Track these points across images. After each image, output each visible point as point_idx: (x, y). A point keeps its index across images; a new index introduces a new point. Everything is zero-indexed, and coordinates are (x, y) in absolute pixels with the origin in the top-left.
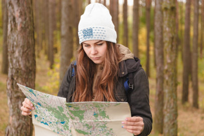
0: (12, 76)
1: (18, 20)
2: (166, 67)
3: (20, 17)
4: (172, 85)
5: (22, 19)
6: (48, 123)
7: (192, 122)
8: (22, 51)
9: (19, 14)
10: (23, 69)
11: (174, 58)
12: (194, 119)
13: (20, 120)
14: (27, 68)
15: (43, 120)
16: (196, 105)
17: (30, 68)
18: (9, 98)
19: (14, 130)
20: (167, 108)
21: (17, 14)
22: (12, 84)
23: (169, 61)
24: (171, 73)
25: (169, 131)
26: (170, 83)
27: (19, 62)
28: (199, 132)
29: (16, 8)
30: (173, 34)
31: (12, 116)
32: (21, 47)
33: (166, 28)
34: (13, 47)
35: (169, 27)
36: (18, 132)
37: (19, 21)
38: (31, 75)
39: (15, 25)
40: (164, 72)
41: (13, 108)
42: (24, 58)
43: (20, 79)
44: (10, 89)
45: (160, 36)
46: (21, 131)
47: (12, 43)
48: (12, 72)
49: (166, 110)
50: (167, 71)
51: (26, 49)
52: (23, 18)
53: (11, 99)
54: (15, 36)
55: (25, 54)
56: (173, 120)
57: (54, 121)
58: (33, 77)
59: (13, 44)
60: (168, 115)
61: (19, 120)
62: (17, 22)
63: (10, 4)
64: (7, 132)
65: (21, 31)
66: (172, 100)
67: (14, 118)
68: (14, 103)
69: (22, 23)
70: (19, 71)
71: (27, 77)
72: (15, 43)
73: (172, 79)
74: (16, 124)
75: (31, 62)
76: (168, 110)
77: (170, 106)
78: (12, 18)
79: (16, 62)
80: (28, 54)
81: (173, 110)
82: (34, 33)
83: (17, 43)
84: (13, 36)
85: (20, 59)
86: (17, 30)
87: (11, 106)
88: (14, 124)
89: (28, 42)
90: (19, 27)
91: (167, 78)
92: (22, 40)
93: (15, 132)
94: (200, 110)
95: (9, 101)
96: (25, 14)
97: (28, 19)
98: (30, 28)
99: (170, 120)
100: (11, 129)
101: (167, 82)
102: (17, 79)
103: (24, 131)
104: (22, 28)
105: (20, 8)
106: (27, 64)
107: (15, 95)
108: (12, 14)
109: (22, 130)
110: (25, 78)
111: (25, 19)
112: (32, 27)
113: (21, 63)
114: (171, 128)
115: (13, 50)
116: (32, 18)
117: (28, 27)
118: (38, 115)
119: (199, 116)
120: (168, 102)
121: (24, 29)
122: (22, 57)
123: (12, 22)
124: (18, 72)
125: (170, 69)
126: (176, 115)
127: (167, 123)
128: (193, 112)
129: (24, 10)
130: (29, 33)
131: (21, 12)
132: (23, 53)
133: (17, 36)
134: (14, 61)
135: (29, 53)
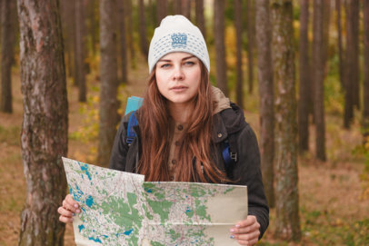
0: (30, 126)
1: (36, 34)
2: (278, 102)
3: (40, 29)
4: (289, 130)
5: (43, 32)
6: (100, 238)
7: (318, 185)
8: (45, 85)
9: (38, 25)
10: (48, 115)
11: (290, 86)
12: (320, 179)
13: (46, 199)
14: (54, 113)
15: (92, 233)
16: (321, 155)
17: (60, 114)
18: (25, 163)
19: (35, 216)
20: (280, 167)
21: (34, 24)
22: (31, 141)
23: (283, 91)
24: (286, 111)
25: (285, 205)
26: (285, 128)
27: (40, 103)
28: (330, 202)
29: (33, 15)
30: (289, 47)
31: (32, 193)
32: (43, 79)
33: (276, 37)
34: (30, 80)
35: (282, 35)
36: (42, 219)
37: (38, 36)
38: (62, 125)
39: (33, 42)
40: (275, 110)
41: (33, 179)
42: (48, 97)
43: (43, 131)
44: (27, 149)
45: (265, 49)
46: (47, 216)
47: (28, 73)
48: (29, 120)
49: (279, 171)
50: (279, 107)
51: (51, 82)
52: (45, 30)
53: (29, 164)
54: (33, 61)
55: (51, 90)
56: (291, 187)
57: (112, 231)
58: (63, 128)
59: (30, 75)
60: (283, 178)
61: (43, 198)
62: (35, 37)
63: (23, 8)
64: (24, 220)
65: (41, 53)
66: (289, 154)
67: (35, 196)
68: (35, 170)
69: (43, 39)
70: (42, 119)
71: (54, 128)
72: (33, 73)
73: (288, 121)
74: (40, 206)
75: (60, 103)
76: (283, 171)
77: (286, 164)
78: (26, 31)
79: (35, 103)
80: (54, 90)
81: (291, 170)
82: (63, 54)
83: (36, 73)
84: (29, 61)
85: (42, 99)
86: (35, 50)
87: (30, 177)
88: (35, 205)
89: (55, 71)
90: (38, 47)
91: (279, 119)
92: (44, 68)
93: (37, 219)
94: (329, 164)
95: (26, 169)
96: (48, 24)
97: (52, 32)
98: (56, 46)
99: (285, 187)
100: (31, 214)
101: (280, 125)
102: (38, 131)
103: (53, 216)
104: (43, 47)
105: (39, 15)
106: (54, 106)
107: (36, 159)
108: (26, 25)
109: (50, 215)
110: (51, 130)
111: (49, 32)
112: (60, 45)
113: (44, 105)
114: (289, 200)
115: (30, 84)
116: (59, 31)
117: (54, 46)
118: (86, 225)
119: (328, 173)
120: (283, 157)
121: (46, 49)
122: (45, 96)
123: (27, 38)
124: (39, 120)
125: (285, 105)
126: (295, 179)
127: (281, 192)
128: (317, 167)
129: (46, 18)
130: (56, 56)
131: (41, 22)
132: (47, 88)
133: (36, 60)
134: (33, 102)
135: (57, 89)
